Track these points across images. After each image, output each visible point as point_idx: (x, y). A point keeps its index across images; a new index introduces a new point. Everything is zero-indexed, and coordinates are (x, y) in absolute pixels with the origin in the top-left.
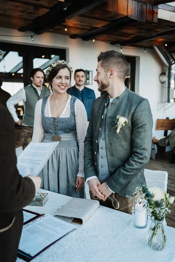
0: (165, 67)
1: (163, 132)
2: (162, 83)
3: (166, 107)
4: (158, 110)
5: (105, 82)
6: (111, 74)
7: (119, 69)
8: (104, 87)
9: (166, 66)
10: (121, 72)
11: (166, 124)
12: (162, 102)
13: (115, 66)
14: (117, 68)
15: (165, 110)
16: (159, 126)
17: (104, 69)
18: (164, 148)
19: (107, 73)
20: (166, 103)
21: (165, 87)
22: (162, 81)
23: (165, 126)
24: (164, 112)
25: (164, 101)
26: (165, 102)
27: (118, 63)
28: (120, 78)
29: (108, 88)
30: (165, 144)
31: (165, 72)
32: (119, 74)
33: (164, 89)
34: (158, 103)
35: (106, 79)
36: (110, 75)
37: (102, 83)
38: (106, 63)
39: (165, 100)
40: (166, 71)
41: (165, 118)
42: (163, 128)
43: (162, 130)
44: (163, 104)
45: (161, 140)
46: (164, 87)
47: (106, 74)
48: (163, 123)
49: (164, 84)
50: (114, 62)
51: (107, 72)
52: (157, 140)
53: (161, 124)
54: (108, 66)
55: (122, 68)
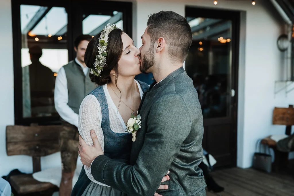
0: (286, 26)
1: (283, 128)
2: (283, 50)
3: (289, 88)
4: (275, 93)
5: (149, 58)
6: (160, 45)
7: (173, 39)
8: (147, 66)
9: (288, 25)
10: (175, 45)
11: (288, 116)
12: (282, 81)
13: (167, 34)
14: (170, 37)
15: (287, 92)
16: (277, 118)
17: (151, 36)
18: (287, 154)
19: (154, 44)
20: (289, 83)
21: (287, 58)
22: (281, 47)
23: (287, 118)
24: (286, 96)
25: (285, 79)
26: (287, 81)
27: (173, 31)
28: (173, 54)
29: (152, 67)
30: (288, 148)
31: (286, 33)
32: (172, 47)
33: (285, 60)
34: (276, 82)
35: (150, 52)
36: (157, 46)
37: (145, 60)
38: (156, 28)
39: (287, 77)
40: (288, 32)
41: (287, 106)
42: (284, 122)
43: (283, 124)
44: (284, 84)
45: (280, 141)
46: (285, 56)
47: (152, 46)
48: (284, 114)
49: (285, 52)
50: (166, 28)
51: (154, 42)
52: (274, 141)
53: (281, 116)
54: (157, 33)
55: (178, 40)
